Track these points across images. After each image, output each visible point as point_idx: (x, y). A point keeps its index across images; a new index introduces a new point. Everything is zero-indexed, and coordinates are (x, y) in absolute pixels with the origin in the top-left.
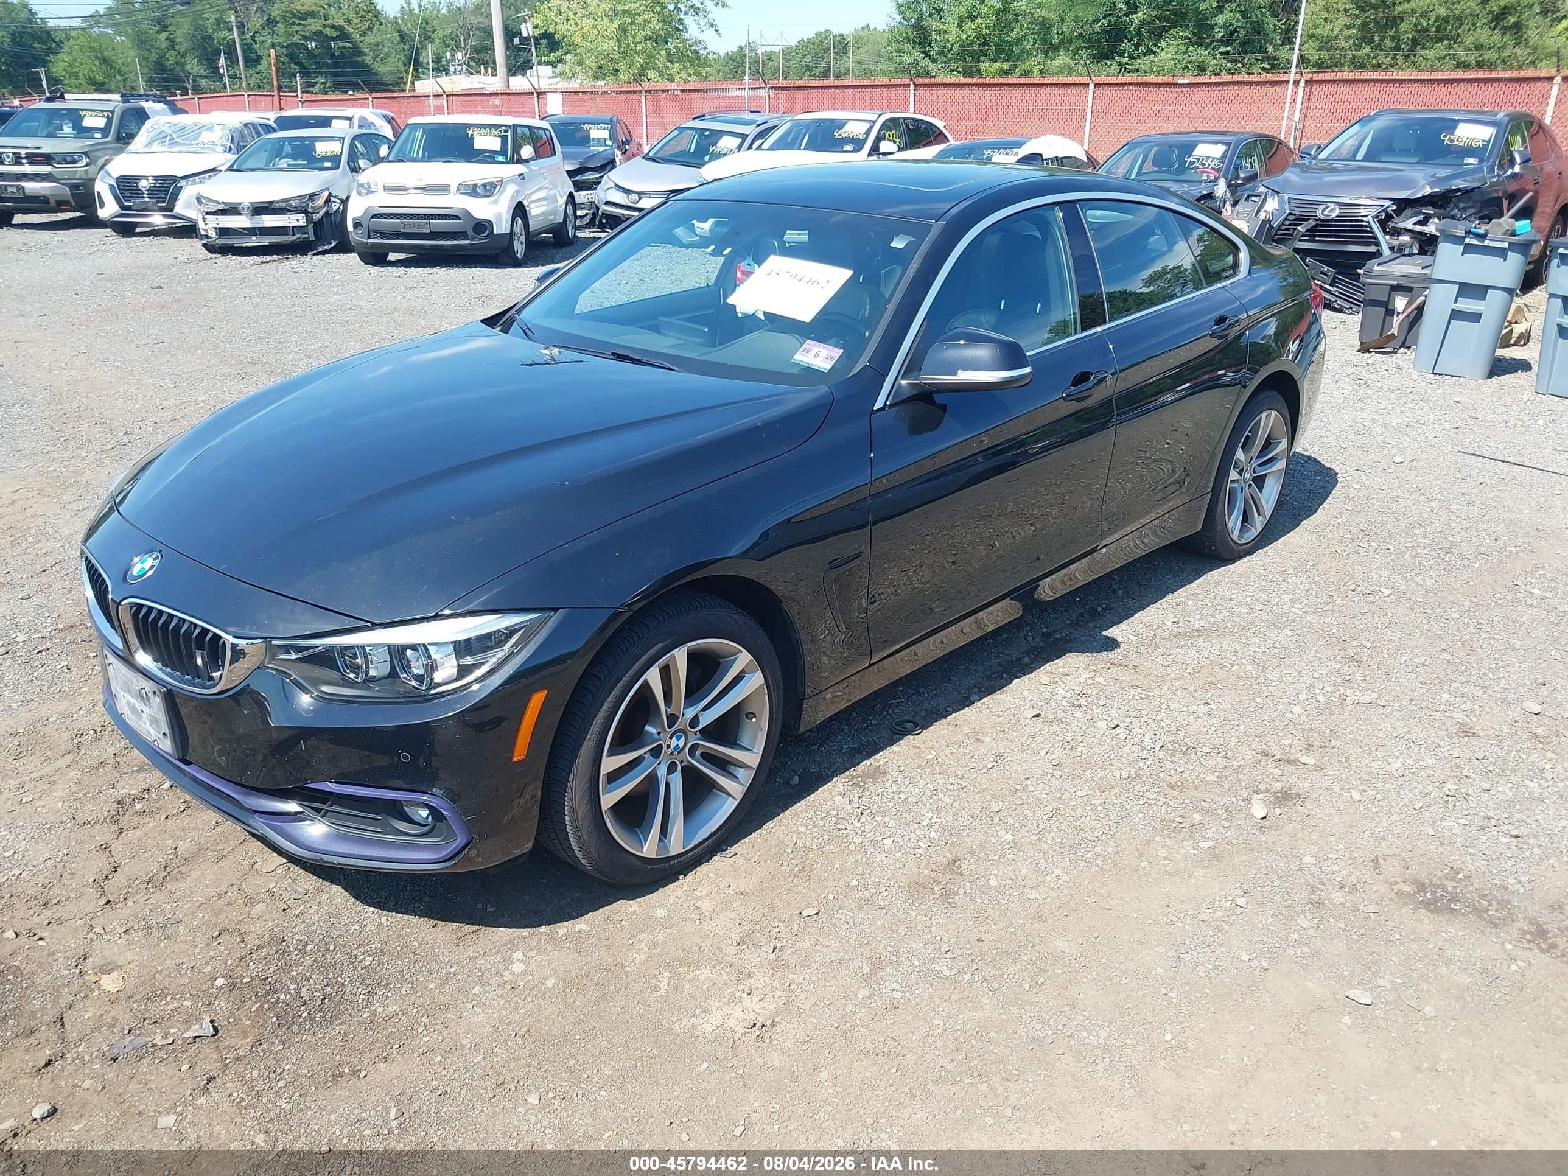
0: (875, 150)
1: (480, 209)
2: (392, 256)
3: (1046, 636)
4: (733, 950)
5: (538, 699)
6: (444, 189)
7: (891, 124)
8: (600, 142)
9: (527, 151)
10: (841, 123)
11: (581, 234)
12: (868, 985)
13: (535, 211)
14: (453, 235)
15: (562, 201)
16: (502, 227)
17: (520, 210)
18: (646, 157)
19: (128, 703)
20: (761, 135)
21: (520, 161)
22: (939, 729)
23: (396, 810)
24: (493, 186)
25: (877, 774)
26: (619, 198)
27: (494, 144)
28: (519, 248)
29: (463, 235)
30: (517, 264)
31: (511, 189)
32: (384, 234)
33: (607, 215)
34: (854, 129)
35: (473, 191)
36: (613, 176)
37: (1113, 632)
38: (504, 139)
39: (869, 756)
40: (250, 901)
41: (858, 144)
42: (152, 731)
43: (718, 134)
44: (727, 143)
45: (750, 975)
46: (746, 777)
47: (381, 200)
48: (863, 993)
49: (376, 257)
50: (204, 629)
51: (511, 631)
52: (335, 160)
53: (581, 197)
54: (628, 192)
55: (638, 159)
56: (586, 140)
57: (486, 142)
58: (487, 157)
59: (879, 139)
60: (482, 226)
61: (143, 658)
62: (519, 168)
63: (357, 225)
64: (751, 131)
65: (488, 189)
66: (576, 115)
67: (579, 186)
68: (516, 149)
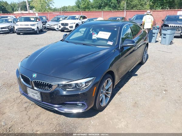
0: (80, 20)
1: (33, 27)
2: (21, 34)
3: (129, 74)
4: (117, 117)
5: (95, 88)
6: (28, 25)
7: (81, 16)
8: (45, 19)
9: (38, 20)
10: (76, 16)
11: (44, 30)
12: (135, 119)
13: (39, 28)
14: (30, 31)
15: (42, 26)
16: (36, 30)
17: (38, 27)
18: (51, 21)
19: (32, 94)
20: (65, 18)
21: (37, 21)
22: (124, 87)
23: (76, 105)
24: (34, 25)
25: (120, 93)
26: (49, 26)
27: (34, 19)
28: (38, 32)
29: (31, 31)
30: (38, 34)
31: (37, 25)
32: (20, 31)
33: (47, 28)
34: (77, 17)
35: (32, 25)
36: (48, 23)
37: (136, 73)
38: (35, 19)
39: (118, 91)
40: (52, 119)
41: (78, 19)
42: (37, 98)
43: (60, 18)
44: (61, 19)
45: (121, 120)
46: (110, 95)
47: (20, 27)
48: (135, 120)
49: (19, 34)
50: (48, 83)
51: (92, 80)
52: (11, 22)
53: (44, 26)
54: (50, 25)
55: (50, 21)
56: (43, 19)
57: (32, 19)
58: (33, 21)
59: (80, 18)
60: (33, 30)
61: (35, 88)
62: (37, 22)
63: (16, 30)
64: (64, 17)
65: (33, 25)
66: (41, 16)
67: (43, 24)
68: (36, 20)
